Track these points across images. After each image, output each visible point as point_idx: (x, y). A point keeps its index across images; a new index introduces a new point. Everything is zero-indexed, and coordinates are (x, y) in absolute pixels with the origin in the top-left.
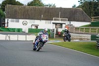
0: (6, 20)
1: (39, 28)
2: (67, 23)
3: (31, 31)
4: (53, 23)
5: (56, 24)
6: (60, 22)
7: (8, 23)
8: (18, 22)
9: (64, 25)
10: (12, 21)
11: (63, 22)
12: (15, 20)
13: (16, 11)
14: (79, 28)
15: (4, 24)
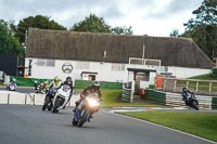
0: (27, 61)
4: (129, 70)
5: (135, 71)
6: (145, 67)
7: (30, 67)
8: (53, 65)
10: (39, 64)
11: (150, 68)
12: (45, 61)
13: (48, 42)
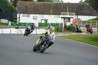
0: (18, 15)
1: (48, 22)
2: (75, 17)
3: (41, 25)
4: (62, 18)
5: (64, 18)
6: (68, 16)
7: (19, 18)
8: (29, 16)
9: (72, 20)
10: (23, 16)
11: (71, 16)
12: (26, 15)
13: (27, 7)
14: (86, 22)
15: (16, 19)
